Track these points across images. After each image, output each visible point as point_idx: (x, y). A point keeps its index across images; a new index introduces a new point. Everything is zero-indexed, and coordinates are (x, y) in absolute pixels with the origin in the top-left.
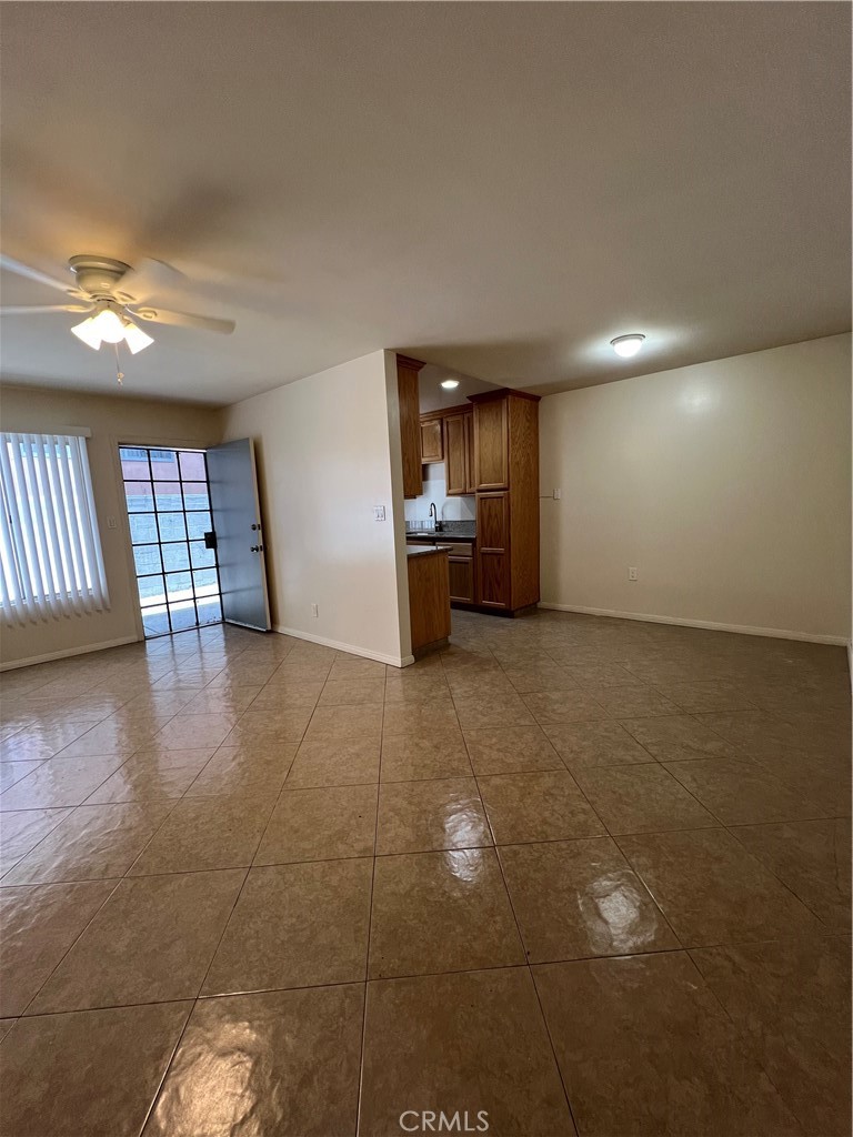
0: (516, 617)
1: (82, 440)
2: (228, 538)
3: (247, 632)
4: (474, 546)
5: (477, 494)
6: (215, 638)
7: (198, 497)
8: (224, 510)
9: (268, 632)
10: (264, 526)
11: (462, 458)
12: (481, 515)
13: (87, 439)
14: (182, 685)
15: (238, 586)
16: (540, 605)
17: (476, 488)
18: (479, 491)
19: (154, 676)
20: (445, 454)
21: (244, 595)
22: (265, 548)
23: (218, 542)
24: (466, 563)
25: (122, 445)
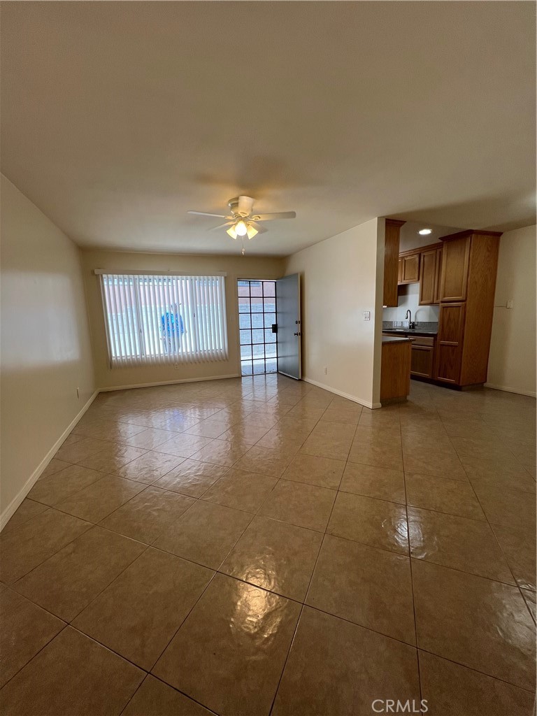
0: (464, 391)
1: (223, 277)
2: (283, 327)
3: (288, 379)
4: (435, 340)
5: (441, 304)
6: (273, 380)
7: (270, 305)
8: (282, 313)
9: (299, 380)
10: (302, 322)
11: (433, 279)
12: (442, 319)
13: (225, 278)
14: (256, 399)
15: (286, 355)
16: (486, 385)
17: (440, 300)
18: (442, 302)
19: (244, 393)
20: (420, 277)
21: (289, 359)
22: (302, 334)
23: (279, 330)
24: (428, 351)
25: (239, 279)
